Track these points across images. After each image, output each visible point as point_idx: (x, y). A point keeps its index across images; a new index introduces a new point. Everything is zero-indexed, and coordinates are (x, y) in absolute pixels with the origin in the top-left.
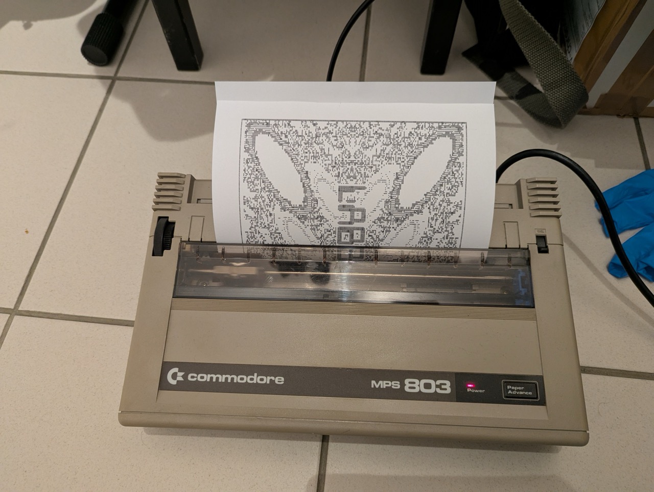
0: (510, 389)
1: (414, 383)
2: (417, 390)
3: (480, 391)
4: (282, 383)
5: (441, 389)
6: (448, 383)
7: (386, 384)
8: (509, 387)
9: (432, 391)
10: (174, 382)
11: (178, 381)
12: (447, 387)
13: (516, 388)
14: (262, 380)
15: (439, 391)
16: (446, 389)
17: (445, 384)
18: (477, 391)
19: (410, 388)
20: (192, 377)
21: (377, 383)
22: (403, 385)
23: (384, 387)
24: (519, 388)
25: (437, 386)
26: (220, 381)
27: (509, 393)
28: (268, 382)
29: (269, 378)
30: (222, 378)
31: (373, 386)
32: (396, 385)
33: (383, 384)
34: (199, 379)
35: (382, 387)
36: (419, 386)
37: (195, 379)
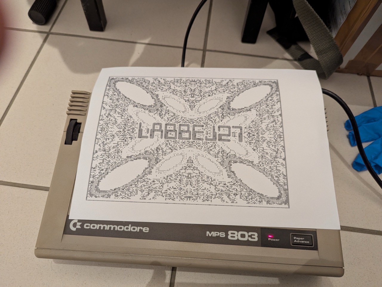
0: (296, 239)
1: (234, 234)
2: (236, 239)
3: (277, 240)
4: (148, 231)
5: (252, 238)
6: (256, 234)
7: (216, 234)
8: (295, 238)
9: (245, 239)
10: (74, 229)
11: (77, 229)
12: (256, 237)
13: (299, 239)
14: (134, 229)
15: (250, 239)
16: (254, 238)
17: (254, 235)
18: (274, 240)
19: (231, 237)
20: (87, 226)
21: (210, 233)
22: (227, 235)
23: (215, 236)
24: (301, 239)
25: (249, 236)
26: (106, 229)
27: (295, 241)
28: (138, 231)
29: (139, 228)
30: (107, 227)
31: (207, 235)
32: (222, 235)
33: (214, 234)
34: (92, 228)
35: (213, 236)
36: (237, 235)
37: (89, 228)
